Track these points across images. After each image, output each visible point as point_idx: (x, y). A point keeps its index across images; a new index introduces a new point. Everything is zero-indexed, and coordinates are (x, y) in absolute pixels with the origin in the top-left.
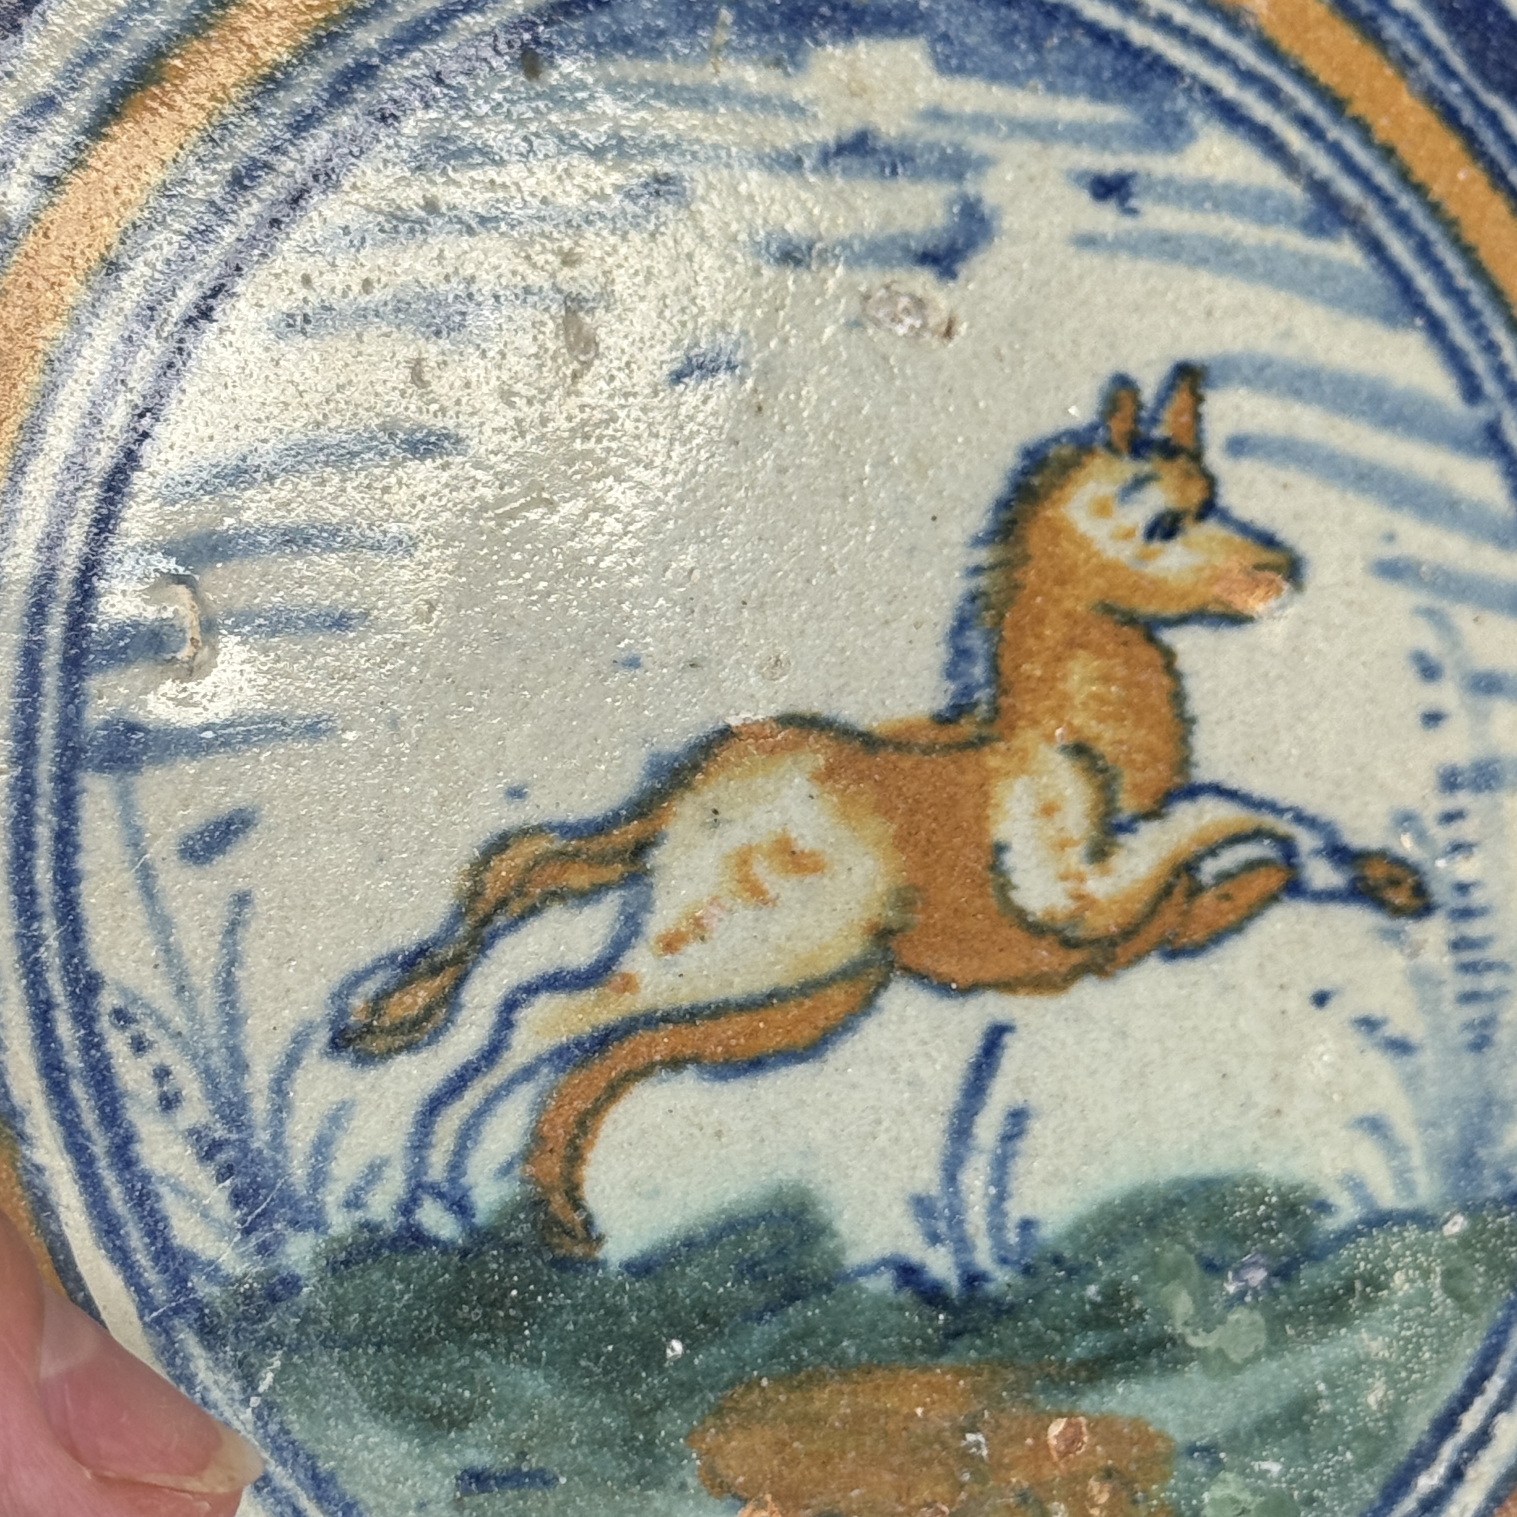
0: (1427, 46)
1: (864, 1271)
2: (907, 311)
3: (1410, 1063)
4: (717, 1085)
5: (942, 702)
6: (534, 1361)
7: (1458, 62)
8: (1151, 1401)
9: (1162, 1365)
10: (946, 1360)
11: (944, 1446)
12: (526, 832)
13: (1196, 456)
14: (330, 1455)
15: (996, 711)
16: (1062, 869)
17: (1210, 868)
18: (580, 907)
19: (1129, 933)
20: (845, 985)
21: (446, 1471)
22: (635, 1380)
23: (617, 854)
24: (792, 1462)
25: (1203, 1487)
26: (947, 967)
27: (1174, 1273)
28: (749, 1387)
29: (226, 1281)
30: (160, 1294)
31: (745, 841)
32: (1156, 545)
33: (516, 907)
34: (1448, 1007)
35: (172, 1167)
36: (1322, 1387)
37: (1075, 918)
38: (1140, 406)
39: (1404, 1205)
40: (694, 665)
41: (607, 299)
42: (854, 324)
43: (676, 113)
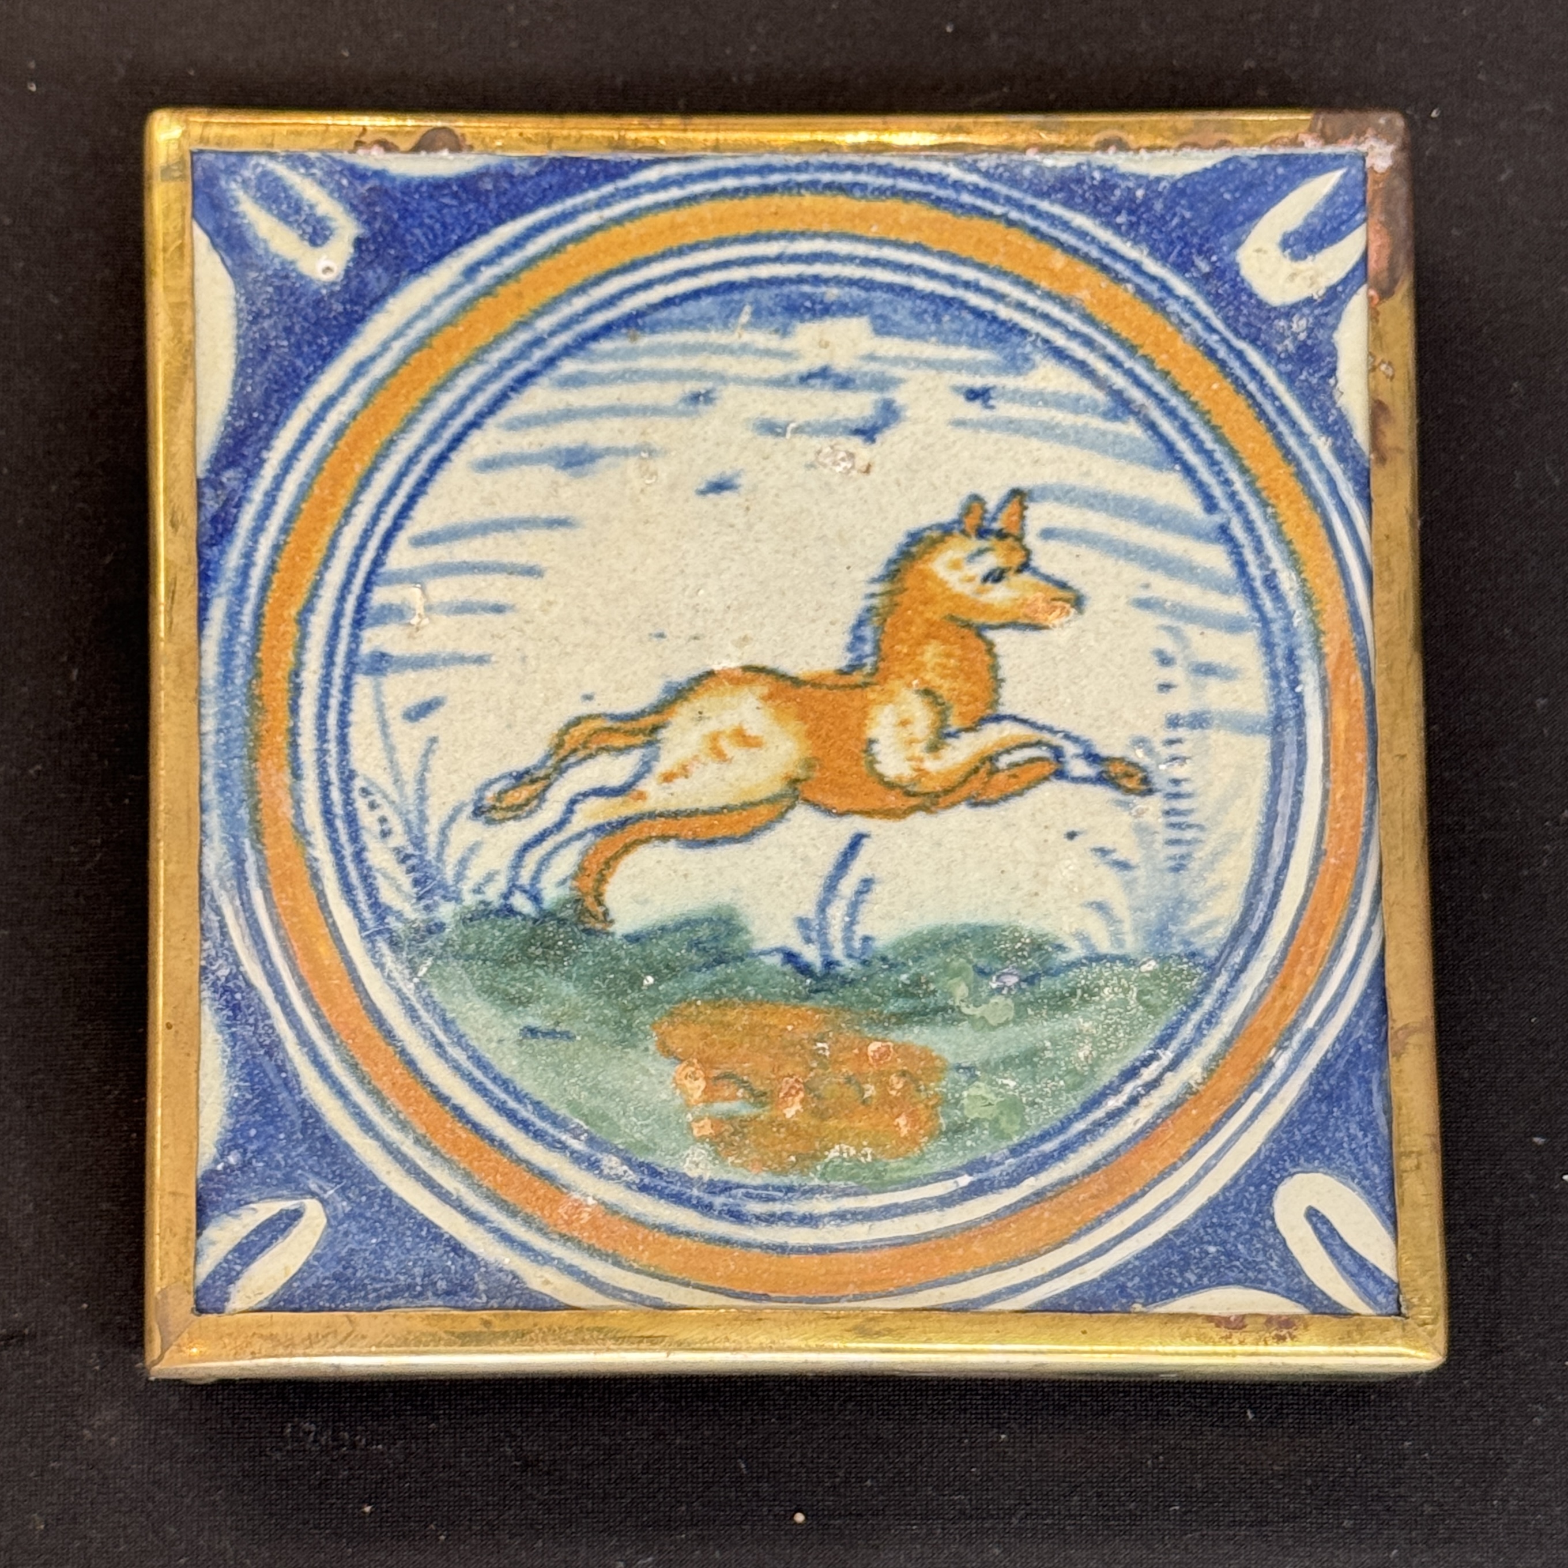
0: (1197, 315)
1: (763, 953)
2: (843, 459)
3: (1128, 875)
4: (688, 851)
5: (843, 664)
6: (569, 978)
7: (1217, 323)
8: (935, 1038)
9: (944, 1020)
10: (809, 1004)
11: (803, 1047)
12: (591, 717)
13: (1019, 539)
14: (453, 1011)
15: (876, 669)
16: (909, 754)
17: (1004, 761)
19: (947, 792)
20: (770, 807)
21: (515, 1026)
22: (624, 993)
23: (641, 731)
24: (712, 1044)
25: (963, 1088)
26: (832, 801)
27: (957, 973)
28: (690, 1004)
29: (406, 921)
30: (371, 924)
31: (716, 729)
32: (989, 585)
33: (581, 754)
34: (1157, 846)
35: (384, 864)
36: (1048, 1044)
37: (915, 781)
38: (985, 511)
39: (1115, 952)
40: (696, 638)
41: (665, 452)
42: (811, 466)
43: (714, 358)
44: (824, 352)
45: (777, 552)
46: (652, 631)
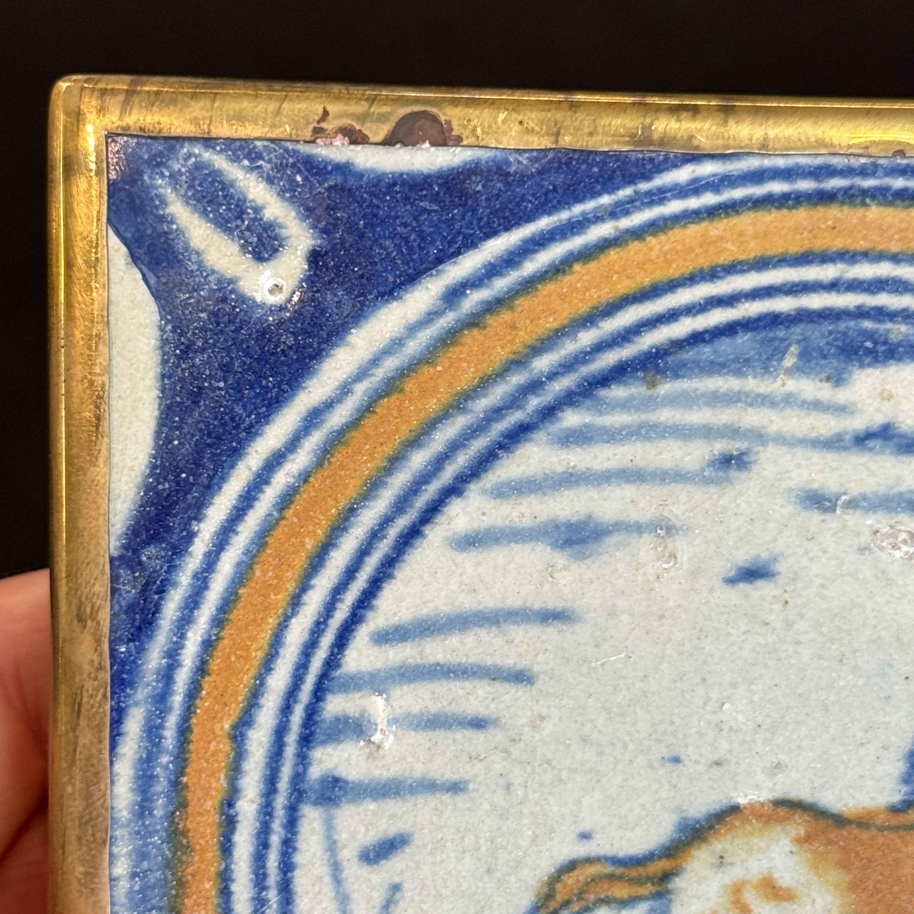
2: (905, 542)
5: (896, 798)
12: (589, 861)
18: (620, 910)
23: (650, 879)
31: (740, 877)
40: (718, 764)
41: (686, 529)
42: (864, 550)
43: (751, 410)
44: (886, 406)
45: (821, 657)
46: (666, 755)
